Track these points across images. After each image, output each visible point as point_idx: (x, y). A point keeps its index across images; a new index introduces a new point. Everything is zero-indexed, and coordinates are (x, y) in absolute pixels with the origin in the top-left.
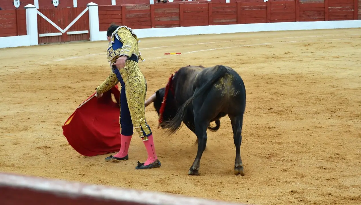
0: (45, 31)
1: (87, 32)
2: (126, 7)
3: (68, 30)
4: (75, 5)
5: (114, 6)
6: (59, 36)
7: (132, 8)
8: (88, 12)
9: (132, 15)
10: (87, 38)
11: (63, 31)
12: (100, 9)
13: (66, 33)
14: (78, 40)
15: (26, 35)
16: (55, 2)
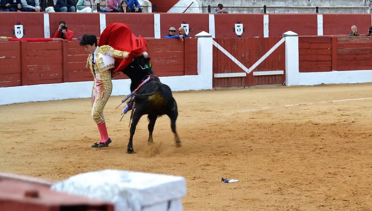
0: (222, 70)
1: (281, 72)
2: (339, 39)
3: (255, 70)
4: (266, 35)
5: (320, 38)
6: (241, 77)
7: (347, 40)
8: (284, 44)
9: (347, 50)
10: (281, 80)
11: (248, 71)
12: (301, 40)
13: (252, 73)
14: (269, 84)
15: (197, 74)
16: (238, 30)
